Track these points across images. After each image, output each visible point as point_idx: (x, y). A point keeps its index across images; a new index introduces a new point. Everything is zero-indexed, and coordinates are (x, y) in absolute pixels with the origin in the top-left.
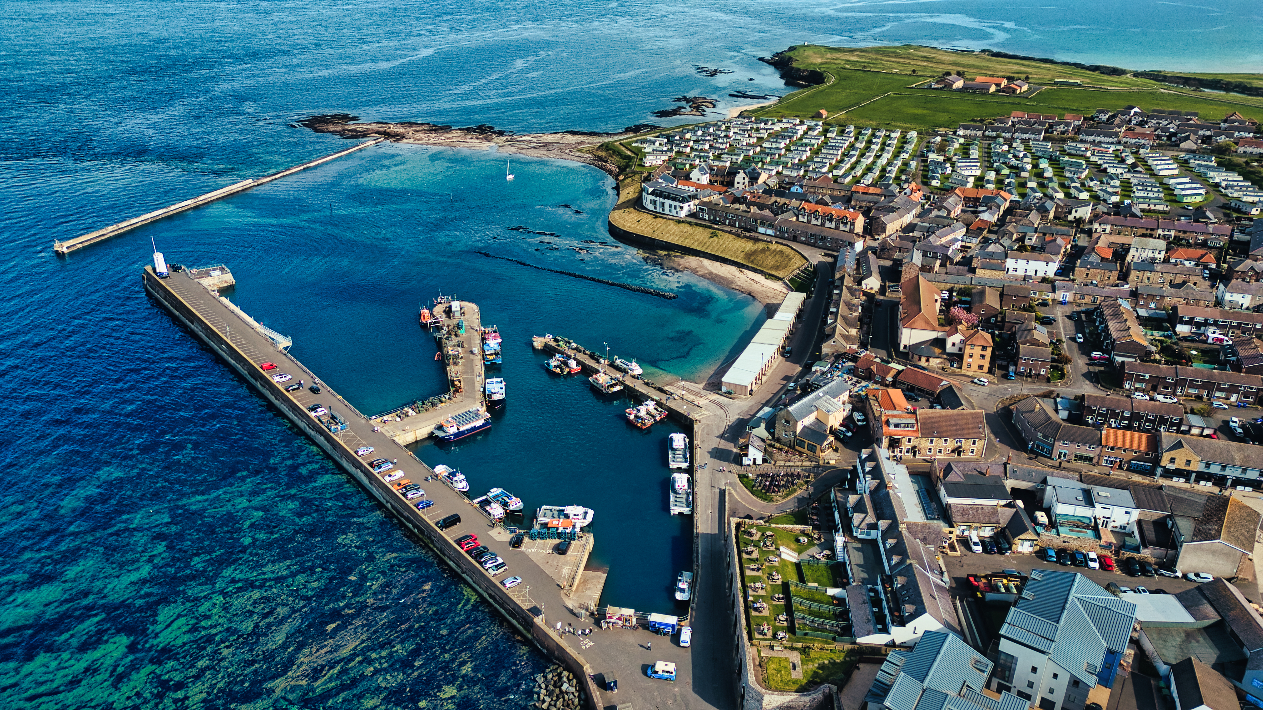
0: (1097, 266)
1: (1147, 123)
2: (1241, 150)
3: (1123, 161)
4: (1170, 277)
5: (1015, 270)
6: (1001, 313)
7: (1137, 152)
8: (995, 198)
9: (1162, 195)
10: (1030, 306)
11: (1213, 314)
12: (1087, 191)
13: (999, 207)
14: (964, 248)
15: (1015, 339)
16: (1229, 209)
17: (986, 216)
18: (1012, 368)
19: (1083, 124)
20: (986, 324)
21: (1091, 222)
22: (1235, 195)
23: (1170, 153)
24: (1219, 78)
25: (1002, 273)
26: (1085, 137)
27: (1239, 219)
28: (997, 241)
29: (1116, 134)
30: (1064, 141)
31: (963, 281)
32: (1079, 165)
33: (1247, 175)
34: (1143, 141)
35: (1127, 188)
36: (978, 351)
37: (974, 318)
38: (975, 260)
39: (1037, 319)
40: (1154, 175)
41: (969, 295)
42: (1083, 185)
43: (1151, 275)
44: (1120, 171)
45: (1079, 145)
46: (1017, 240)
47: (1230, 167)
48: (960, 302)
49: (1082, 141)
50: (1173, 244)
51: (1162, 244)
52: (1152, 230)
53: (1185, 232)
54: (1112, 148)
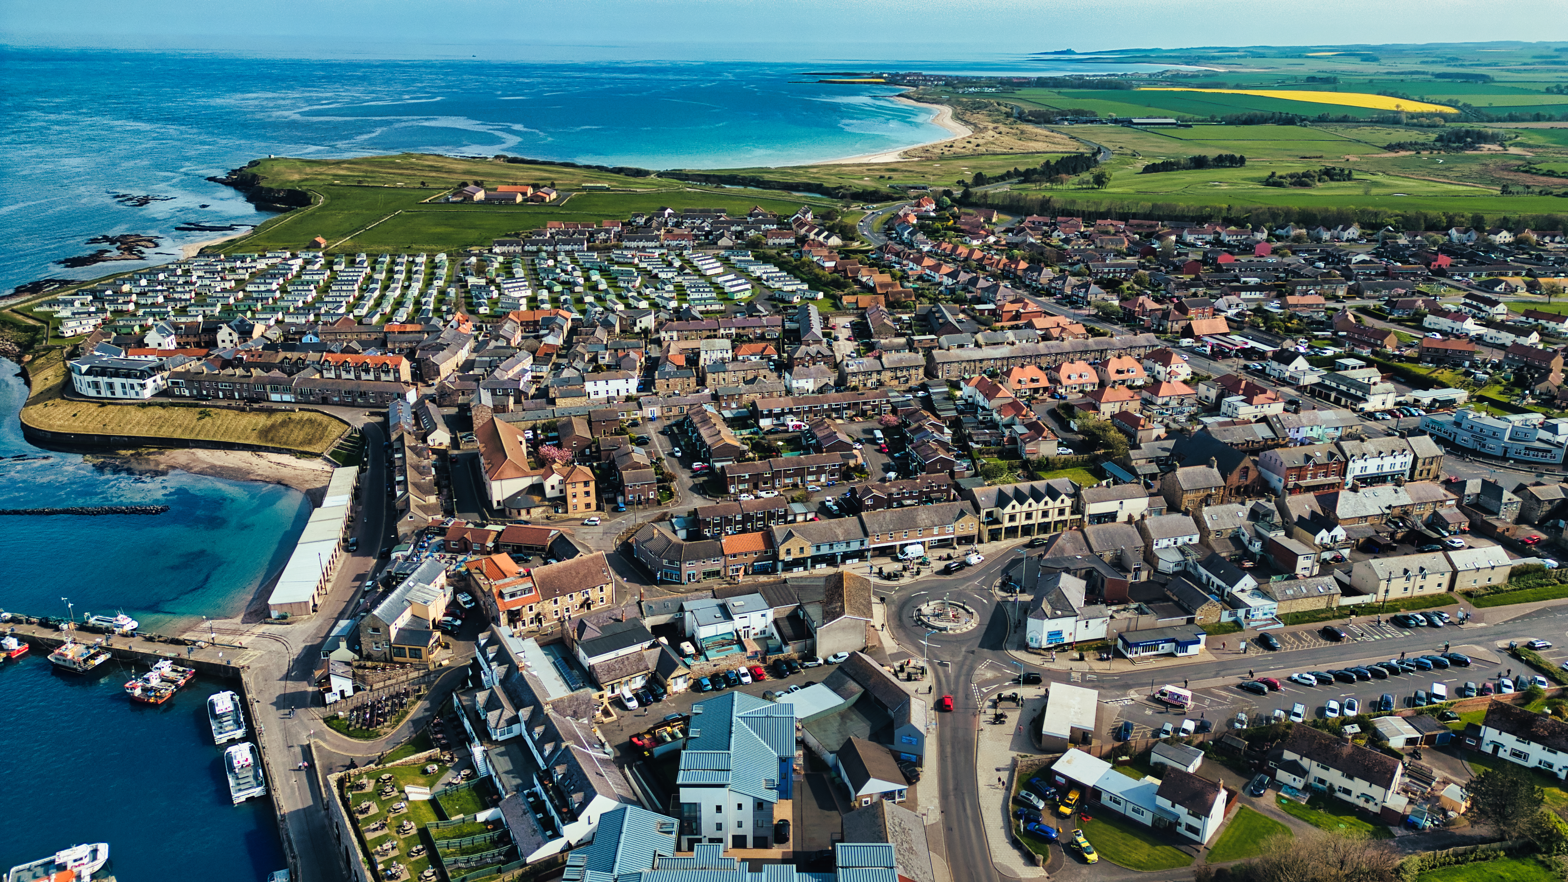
0: (675, 376)
1: (682, 223)
2: (770, 242)
3: (670, 264)
4: (741, 375)
5: (596, 393)
6: (594, 442)
7: (681, 255)
8: (555, 318)
9: (714, 295)
10: (622, 429)
11: (786, 403)
12: (646, 299)
13: (561, 328)
14: (536, 379)
15: (615, 467)
16: (775, 299)
17: (550, 340)
18: (620, 499)
19: (622, 230)
20: (583, 458)
21: (657, 331)
22: (777, 285)
23: (711, 252)
24: (735, 173)
25: (584, 399)
26: (628, 244)
27: (785, 308)
28: (570, 365)
29: (657, 238)
30: (609, 249)
31: (545, 415)
32: (630, 273)
33: (782, 266)
34: (684, 243)
35: (681, 291)
36: (580, 488)
37: (567, 453)
38: (551, 390)
39: (632, 441)
40: (702, 276)
41: (555, 429)
42: (639, 293)
43: (725, 375)
44: (670, 275)
45: (625, 253)
46: (590, 361)
47: (764, 259)
48: (548, 439)
49: (626, 248)
50: (737, 341)
51: (727, 343)
52: (715, 330)
53: (744, 328)
54: (657, 253)
